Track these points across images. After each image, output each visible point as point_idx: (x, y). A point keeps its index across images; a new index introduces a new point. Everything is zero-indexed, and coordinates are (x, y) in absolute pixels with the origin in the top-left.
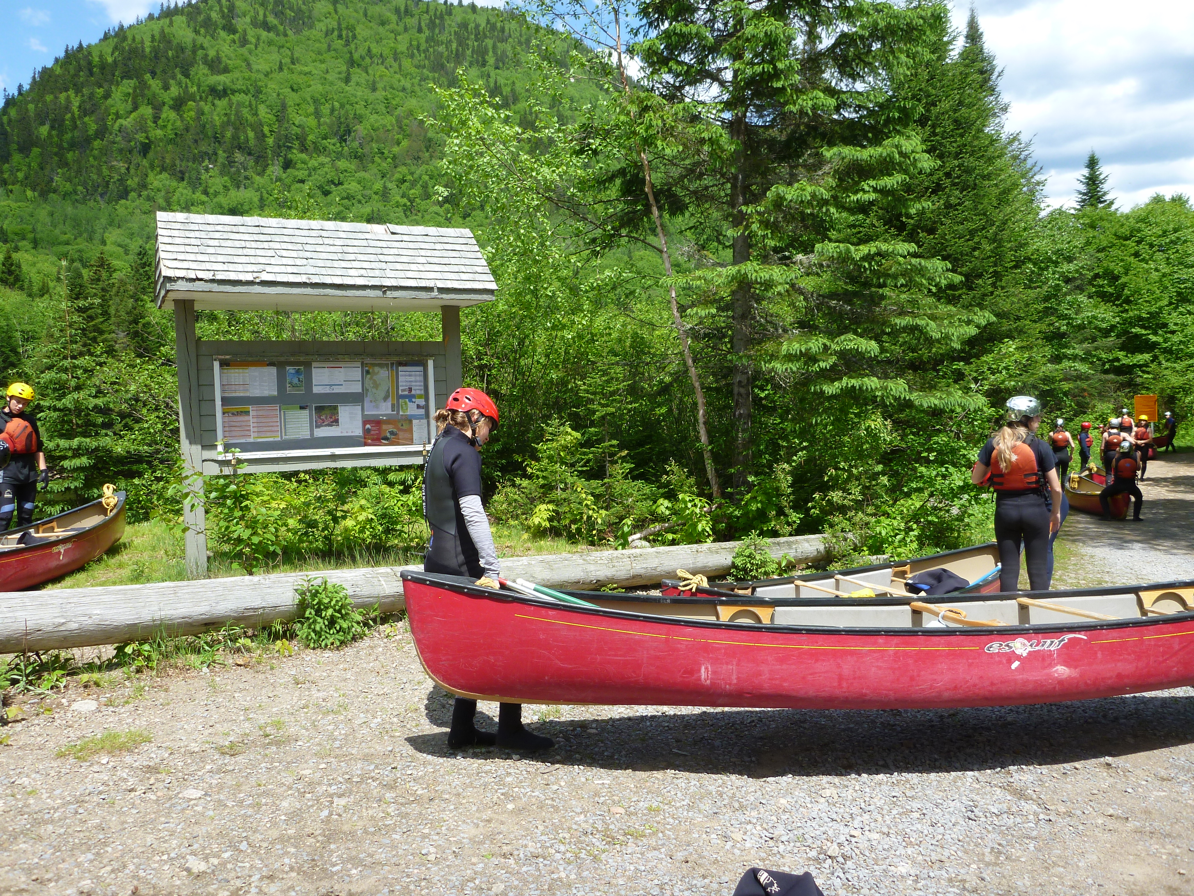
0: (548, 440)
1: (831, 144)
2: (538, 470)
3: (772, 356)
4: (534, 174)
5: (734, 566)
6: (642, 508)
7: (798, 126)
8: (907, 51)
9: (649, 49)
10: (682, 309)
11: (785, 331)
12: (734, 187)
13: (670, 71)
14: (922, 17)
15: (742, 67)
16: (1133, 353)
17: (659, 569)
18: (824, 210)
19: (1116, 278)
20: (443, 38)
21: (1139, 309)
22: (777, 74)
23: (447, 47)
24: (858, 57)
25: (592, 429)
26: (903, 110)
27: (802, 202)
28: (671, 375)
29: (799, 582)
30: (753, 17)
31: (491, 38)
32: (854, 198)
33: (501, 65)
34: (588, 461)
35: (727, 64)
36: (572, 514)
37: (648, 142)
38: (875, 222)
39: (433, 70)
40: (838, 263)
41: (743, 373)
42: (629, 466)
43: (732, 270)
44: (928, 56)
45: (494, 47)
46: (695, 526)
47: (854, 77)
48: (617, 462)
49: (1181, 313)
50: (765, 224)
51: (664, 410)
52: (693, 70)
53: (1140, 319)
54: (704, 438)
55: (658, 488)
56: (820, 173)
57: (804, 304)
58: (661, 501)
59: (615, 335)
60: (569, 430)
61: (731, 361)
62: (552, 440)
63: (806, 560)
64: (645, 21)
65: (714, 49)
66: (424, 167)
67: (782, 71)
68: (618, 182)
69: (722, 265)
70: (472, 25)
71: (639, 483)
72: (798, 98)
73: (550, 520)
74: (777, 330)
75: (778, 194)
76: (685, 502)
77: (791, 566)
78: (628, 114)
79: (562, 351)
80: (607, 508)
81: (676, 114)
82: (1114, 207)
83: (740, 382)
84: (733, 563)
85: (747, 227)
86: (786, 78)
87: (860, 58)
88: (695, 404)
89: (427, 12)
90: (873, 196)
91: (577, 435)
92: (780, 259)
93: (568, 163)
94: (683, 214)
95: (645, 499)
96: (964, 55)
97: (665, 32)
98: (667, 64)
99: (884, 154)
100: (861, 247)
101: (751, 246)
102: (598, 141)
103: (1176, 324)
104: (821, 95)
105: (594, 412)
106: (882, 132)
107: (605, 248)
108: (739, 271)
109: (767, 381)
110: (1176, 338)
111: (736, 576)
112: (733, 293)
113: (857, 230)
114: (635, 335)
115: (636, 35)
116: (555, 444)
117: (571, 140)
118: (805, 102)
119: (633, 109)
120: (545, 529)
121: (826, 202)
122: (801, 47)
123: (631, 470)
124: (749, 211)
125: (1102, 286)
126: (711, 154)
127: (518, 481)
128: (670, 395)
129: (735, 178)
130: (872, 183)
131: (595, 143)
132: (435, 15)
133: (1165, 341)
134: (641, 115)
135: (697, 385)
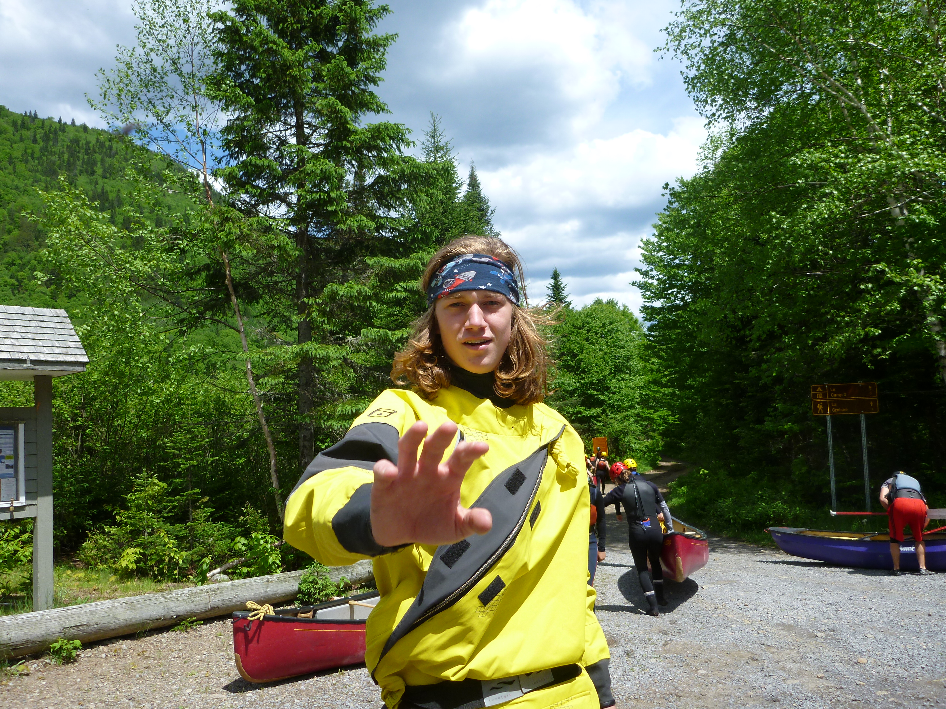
0: (136, 491)
1: (373, 254)
2: (127, 518)
3: (329, 416)
4: (128, 266)
5: (300, 591)
6: (222, 545)
7: (348, 240)
8: (426, 192)
9: (230, 174)
10: (256, 378)
11: (340, 395)
12: (299, 283)
13: (247, 192)
14: (435, 169)
15: (304, 193)
16: (589, 408)
17: (234, 600)
18: (368, 303)
19: (575, 355)
20: (57, 149)
21: (591, 377)
22: (330, 201)
23: (59, 157)
24: (391, 193)
25: (177, 480)
26: (424, 233)
27: (351, 297)
28: (248, 431)
29: (352, 602)
30: (312, 158)
31: (100, 153)
32: (390, 295)
33: (108, 175)
34: (174, 507)
35: (292, 190)
36: (158, 555)
37: (228, 245)
38: (407, 312)
39: (45, 174)
40: (379, 343)
41: (307, 429)
42: (209, 511)
43: (296, 348)
44: (441, 196)
45: (103, 161)
46: (267, 559)
47: (389, 207)
48: (199, 507)
49: (618, 380)
50: (322, 313)
51: (242, 460)
52: (265, 193)
53: (593, 384)
54: (275, 484)
55: (236, 527)
56: (365, 275)
57: (354, 374)
58: (238, 539)
59: (200, 399)
60: (157, 481)
61: (296, 420)
62: (141, 491)
63: (360, 580)
64: (227, 152)
65: (283, 178)
66: (33, 254)
67: (334, 199)
68: (204, 274)
69: (289, 344)
70: (82, 143)
71: (219, 524)
72: (347, 219)
73: (137, 562)
74: (334, 396)
75: (333, 290)
76: (258, 540)
77: (348, 587)
78: (212, 222)
79: (153, 412)
80: (189, 549)
81: (251, 225)
82: (571, 307)
83: (305, 437)
84: (299, 589)
85: (309, 315)
86: (338, 204)
87: (392, 194)
88: (268, 455)
89: (42, 127)
90: (404, 294)
91: (165, 485)
92: (335, 340)
93: (159, 258)
94: (258, 302)
95: (224, 538)
96: (467, 197)
97: (243, 162)
98: (244, 187)
99: (411, 264)
100: (396, 332)
101: (313, 329)
102: (185, 242)
103: (615, 387)
104: (364, 218)
105: (179, 465)
106: (410, 248)
107: (191, 327)
108: (302, 349)
109: (327, 435)
110: (616, 397)
111: (302, 600)
112: (299, 365)
113: (395, 318)
114: (218, 400)
115: (219, 162)
116: (143, 494)
117: (163, 240)
118: (353, 223)
119: (216, 219)
120: (132, 570)
121: (369, 298)
122: (352, 182)
123: (212, 514)
124: (310, 302)
125: (567, 361)
126: (280, 257)
127: (107, 529)
128: (248, 449)
129: (300, 276)
130: (403, 284)
131: (183, 244)
132: (50, 130)
133: (609, 399)
134: (222, 224)
135: (269, 439)
